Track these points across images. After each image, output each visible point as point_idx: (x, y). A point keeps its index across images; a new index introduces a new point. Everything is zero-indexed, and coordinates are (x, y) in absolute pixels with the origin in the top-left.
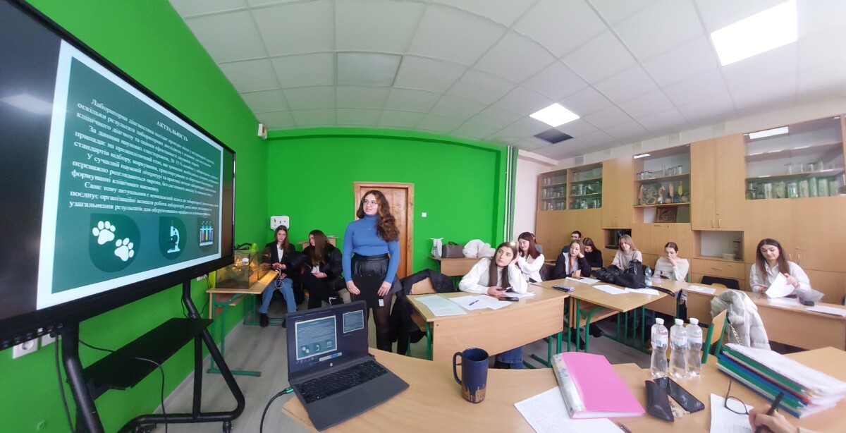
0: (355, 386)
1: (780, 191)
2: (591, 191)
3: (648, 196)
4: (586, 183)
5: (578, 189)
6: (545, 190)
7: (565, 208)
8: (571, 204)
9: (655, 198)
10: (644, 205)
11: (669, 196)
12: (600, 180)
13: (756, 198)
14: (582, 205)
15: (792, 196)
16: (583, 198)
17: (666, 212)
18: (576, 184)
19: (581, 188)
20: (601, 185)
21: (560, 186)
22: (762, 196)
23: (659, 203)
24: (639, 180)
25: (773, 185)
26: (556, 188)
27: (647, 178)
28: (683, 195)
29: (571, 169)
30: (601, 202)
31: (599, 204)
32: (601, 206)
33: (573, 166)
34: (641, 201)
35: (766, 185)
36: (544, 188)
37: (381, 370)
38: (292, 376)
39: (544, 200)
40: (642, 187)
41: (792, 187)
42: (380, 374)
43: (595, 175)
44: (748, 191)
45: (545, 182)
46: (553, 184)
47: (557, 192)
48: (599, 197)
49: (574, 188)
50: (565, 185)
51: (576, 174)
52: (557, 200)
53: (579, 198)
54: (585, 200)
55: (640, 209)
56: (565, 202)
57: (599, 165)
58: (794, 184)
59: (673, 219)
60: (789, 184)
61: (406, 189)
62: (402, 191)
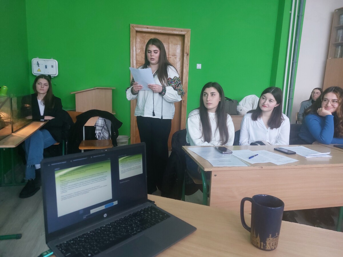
0: (135, 234)
6: (340, 31)
37: (163, 215)
38: (50, 238)
42: (163, 219)
61: (183, 36)
62: (178, 38)
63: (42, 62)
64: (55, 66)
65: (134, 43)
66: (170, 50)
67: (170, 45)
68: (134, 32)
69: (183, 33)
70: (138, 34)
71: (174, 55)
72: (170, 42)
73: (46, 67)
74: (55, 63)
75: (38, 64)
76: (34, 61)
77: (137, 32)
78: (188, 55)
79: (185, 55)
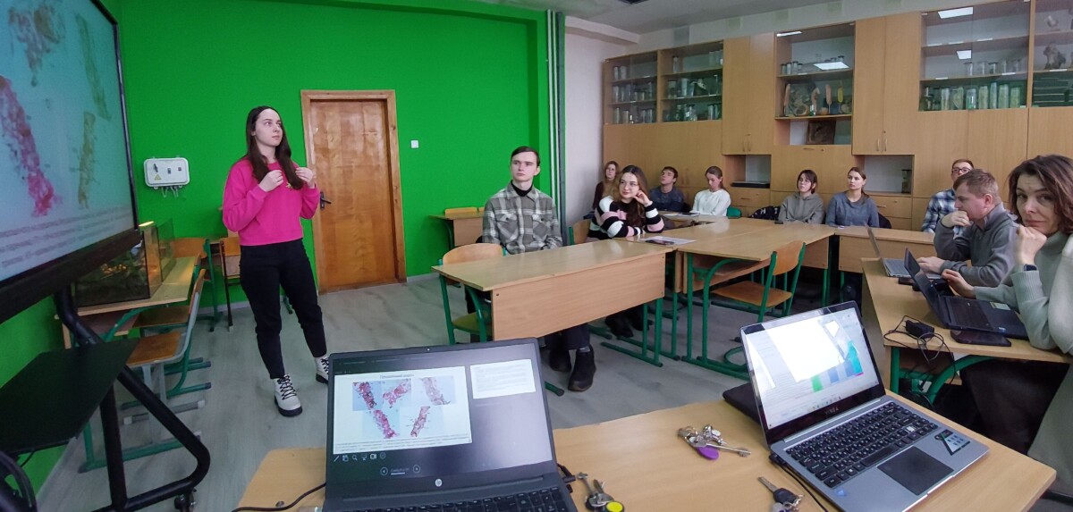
1: (957, 100)
2: (704, 92)
3: (796, 102)
4: (693, 77)
5: (679, 87)
6: (617, 89)
7: (655, 120)
8: (665, 112)
9: (806, 107)
10: (791, 117)
11: (825, 105)
12: (720, 72)
13: (931, 110)
14: (688, 114)
15: (970, 107)
16: (689, 103)
17: (820, 128)
18: (677, 78)
19: (684, 86)
20: (721, 80)
21: (647, 81)
22: (937, 106)
23: (811, 114)
24: (784, 75)
25: (951, 91)
26: (638, 85)
27: (795, 74)
28: (843, 103)
29: (665, 51)
30: (720, 109)
31: (717, 114)
32: (720, 116)
33: (669, 45)
34: (787, 110)
35: (943, 91)
36: (615, 84)
39: (615, 107)
40: (788, 87)
41: (971, 94)
43: (710, 63)
44: (923, 100)
45: (616, 74)
46: (633, 77)
47: (639, 91)
48: (717, 102)
49: (673, 84)
50: (654, 80)
51: (676, 59)
52: (641, 106)
53: (682, 102)
54: (693, 106)
55: (785, 123)
56: (655, 110)
57: (717, 47)
58: (974, 91)
59: (830, 139)
60: (968, 91)
61: (384, 101)
62: (377, 105)
63: (162, 164)
64: (183, 169)
65: (309, 119)
66: (366, 123)
67: (365, 116)
68: (308, 101)
69: (384, 97)
70: (314, 104)
71: (373, 130)
72: (364, 112)
73: (169, 172)
74: (183, 163)
75: (156, 168)
76: (149, 163)
77: (312, 101)
78: (394, 128)
79: (391, 129)
